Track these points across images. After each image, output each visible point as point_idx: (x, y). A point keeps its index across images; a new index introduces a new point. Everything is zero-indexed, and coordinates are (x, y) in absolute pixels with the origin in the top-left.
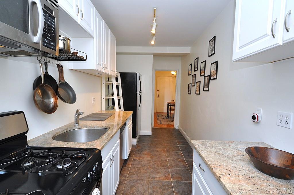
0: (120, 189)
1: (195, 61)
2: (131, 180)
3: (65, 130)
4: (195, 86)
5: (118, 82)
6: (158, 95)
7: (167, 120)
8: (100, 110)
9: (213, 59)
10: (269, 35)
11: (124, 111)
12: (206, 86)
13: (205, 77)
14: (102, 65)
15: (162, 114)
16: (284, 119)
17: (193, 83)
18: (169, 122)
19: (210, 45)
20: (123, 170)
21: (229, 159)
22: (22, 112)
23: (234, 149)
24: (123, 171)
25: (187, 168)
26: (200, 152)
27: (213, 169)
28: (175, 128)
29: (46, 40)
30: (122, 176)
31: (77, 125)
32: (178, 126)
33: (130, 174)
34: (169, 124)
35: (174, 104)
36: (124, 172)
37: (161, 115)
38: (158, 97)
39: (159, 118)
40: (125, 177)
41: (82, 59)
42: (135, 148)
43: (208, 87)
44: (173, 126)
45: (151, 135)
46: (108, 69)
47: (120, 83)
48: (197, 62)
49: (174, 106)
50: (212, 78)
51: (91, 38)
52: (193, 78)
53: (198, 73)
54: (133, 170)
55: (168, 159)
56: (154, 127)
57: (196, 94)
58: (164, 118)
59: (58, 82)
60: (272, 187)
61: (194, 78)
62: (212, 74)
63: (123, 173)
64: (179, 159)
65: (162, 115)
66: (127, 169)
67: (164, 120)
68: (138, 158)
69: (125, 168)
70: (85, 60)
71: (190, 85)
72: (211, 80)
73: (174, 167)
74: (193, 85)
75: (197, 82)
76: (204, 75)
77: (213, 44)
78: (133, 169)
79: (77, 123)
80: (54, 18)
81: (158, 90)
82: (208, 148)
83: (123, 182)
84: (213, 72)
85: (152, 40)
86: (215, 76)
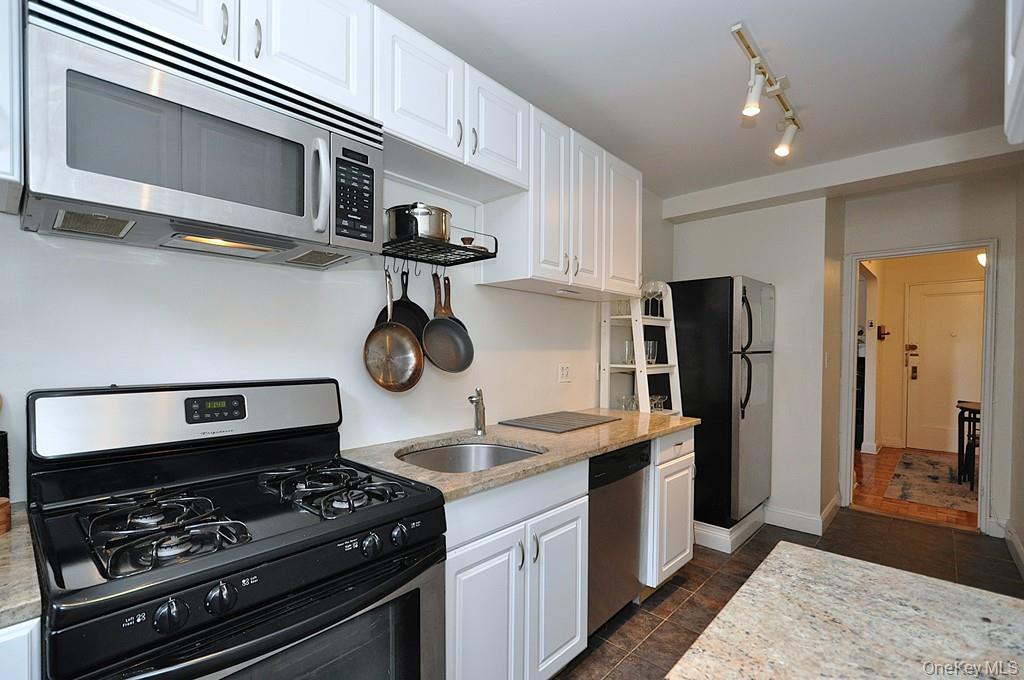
0: (590, 675)
2: (643, 663)
3: (444, 440)
5: (662, 315)
6: (915, 369)
7: (955, 486)
8: (592, 405)
11: (684, 415)
14: (561, 265)
15: (935, 458)
20: (633, 622)
22: (334, 381)
24: (630, 625)
28: (983, 531)
29: (345, 223)
30: (622, 639)
31: (480, 433)
32: (1004, 522)
33: (649, 643)
34: (957, 507)
36: (633, 629)
37: (928, 462)
38: (914, 378)
39: (907, 473)
40: (630, 645)
41: (483, 255)
42: (720, 564)
44: (972, 518)
45: (820, 534)
46: (595, 275)
47: (670, 320)
51: (520, 192)
54: (670, 636)
56: (854, 507)
58: (934, 478)
59: (431, 317)
63: (630, 631)
65: (932, 464)
66: (649, 623)
67: (931, 485)
68: (713, 602)
69: (642, 618)
70: (494, 255)
78: (672, 631)
79: (478, 429)
80: (370, 171)
81: (914, 347)
83: (611, 657)
85: (778, 142)
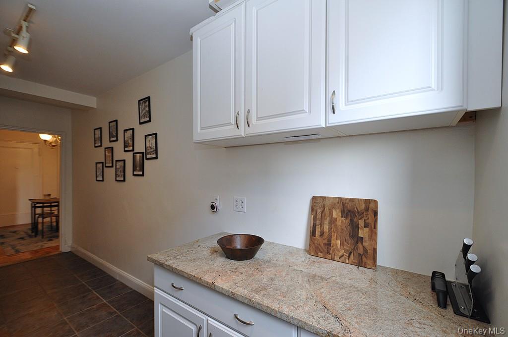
1: (110, 125)
4: (112, 166)
9: (149, 129)
10: (233, 125)
12: (138, 169)
13: (134, 153)
15: (13, 229)
16: (239, 204)
17: (107, 161)
18: (41, 243)
19: (140, 107)
21: (208, 260)
23: (205, 248)
25: (116, 312)
26: (174, 266)
27: (202, 278)
28: (63, 251)
32: (70, 244)
34: (44, 247)
35: (58, 202)
37: (11, 232)
39: (6, 240)
43: (143, 171)
44: (57, 247)
48: (115, 127)
49: (58, 206)
50: (148, 156)
52: (107, 154)
53: (119, 146)
55: (67, 318)
57: (116, 180)
58: (22, 238)
60: (253, 269)
61: (111, 154)
62: (148, 151)
64: (95, 307)
67: (24, 242)
71: (100, 166)
72: (147, 159)
73: (88, 326)
74: (107, 165)
75: (116, 161)
76: (133, 150)
77: (146, 106)
82: (179, 257)
84: (150, 147)
86: (153, 154)
